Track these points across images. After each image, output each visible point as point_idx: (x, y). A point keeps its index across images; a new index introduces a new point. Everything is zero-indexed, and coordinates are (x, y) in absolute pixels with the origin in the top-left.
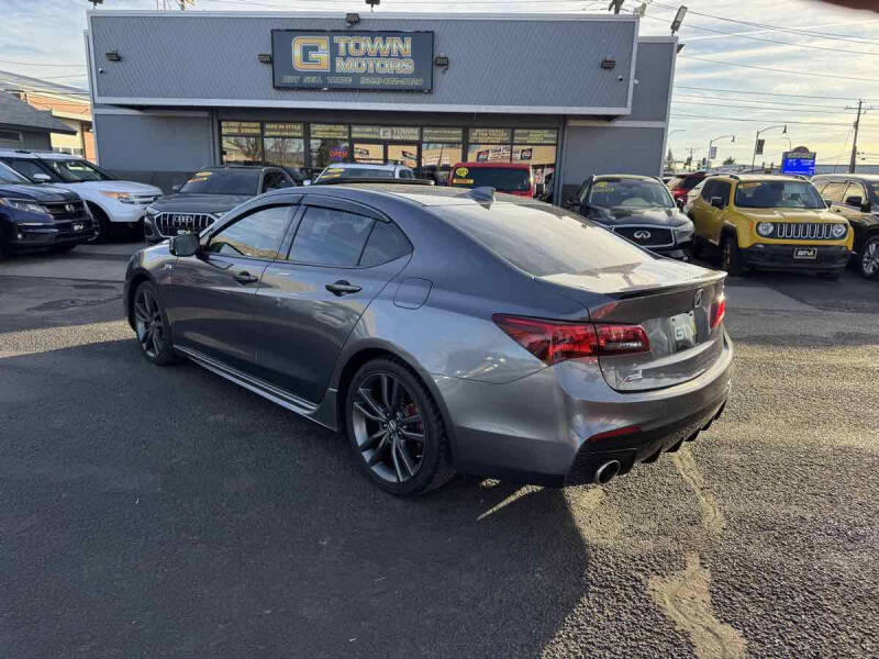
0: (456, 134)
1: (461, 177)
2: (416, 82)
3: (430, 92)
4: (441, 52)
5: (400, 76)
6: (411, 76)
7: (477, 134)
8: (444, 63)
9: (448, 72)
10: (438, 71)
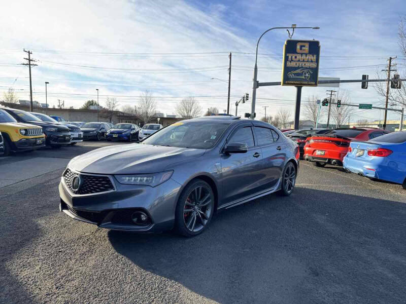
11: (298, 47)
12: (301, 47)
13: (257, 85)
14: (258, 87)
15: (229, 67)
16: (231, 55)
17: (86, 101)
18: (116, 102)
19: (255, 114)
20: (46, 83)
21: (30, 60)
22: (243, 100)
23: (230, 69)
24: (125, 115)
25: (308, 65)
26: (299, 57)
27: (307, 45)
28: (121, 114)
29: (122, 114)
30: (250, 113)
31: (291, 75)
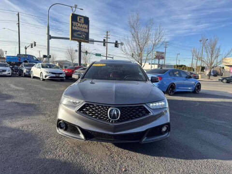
11: (78, 19)
12: (80, 19)
13: (50, 37)
14: (50, 39)
15: (18, 22)
16: (18, 14)
19: (50, 56)
22: (32, 46)
23: (19, 23)
25: (84, 30)
26: (79, 25)
27: (83, 18)
30: (46, 55)
31: (75, 34)
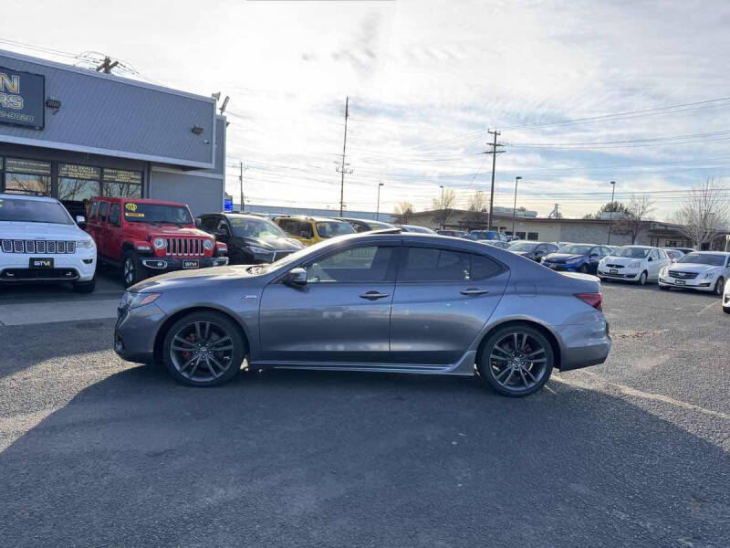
0: (44, 167)
1: (132, 211)
2: (24, 118)
3: (42, 129)
4: (52, 95)
5: (9, 110)
6: (20, 112)
7: (66, 169)
8: (55, 106)
9: (58, 113)
10: (49, 111)
17: (605, 203)
18: (650, 204)
20: (518, 178)
21: (495, 145)
24: (669, 228)
28: (658, 227)
29: (664, 228)
